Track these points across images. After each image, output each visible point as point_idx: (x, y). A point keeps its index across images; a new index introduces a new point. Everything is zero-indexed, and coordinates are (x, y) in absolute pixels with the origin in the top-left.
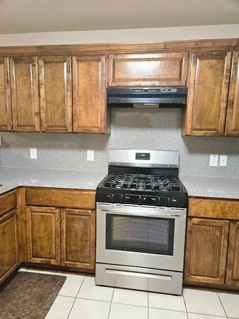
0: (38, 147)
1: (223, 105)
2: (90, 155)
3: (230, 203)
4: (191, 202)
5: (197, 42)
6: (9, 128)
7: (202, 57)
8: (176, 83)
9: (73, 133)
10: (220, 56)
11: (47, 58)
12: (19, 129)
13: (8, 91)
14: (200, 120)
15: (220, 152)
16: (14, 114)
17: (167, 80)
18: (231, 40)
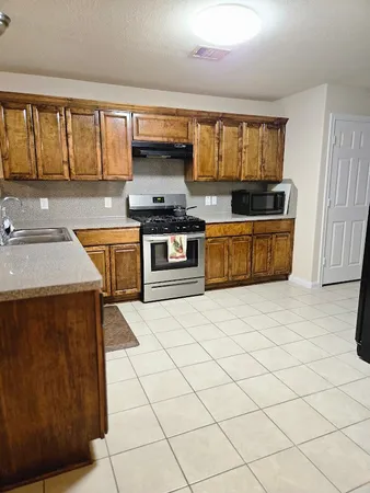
0: (48, 197)
1: (216, 158)
2: (108, 202)
3: (228, 225)
4: (207, 227)
5: (198, 112)
6: (34, 177)
7: (202, 122)
8: (185, 141)
9: (103, 180)
10: (212, 123)
11: (75, 110)
12: (47, 177)
13: (32, 138)
14: (202, 169)
15: (211, 194)
16: (40, 163)
17: (178, 138)
18: (218, 113)
